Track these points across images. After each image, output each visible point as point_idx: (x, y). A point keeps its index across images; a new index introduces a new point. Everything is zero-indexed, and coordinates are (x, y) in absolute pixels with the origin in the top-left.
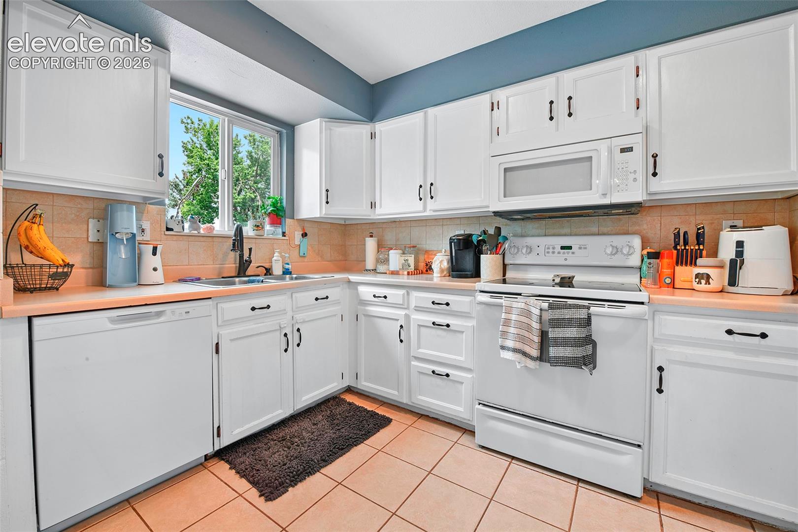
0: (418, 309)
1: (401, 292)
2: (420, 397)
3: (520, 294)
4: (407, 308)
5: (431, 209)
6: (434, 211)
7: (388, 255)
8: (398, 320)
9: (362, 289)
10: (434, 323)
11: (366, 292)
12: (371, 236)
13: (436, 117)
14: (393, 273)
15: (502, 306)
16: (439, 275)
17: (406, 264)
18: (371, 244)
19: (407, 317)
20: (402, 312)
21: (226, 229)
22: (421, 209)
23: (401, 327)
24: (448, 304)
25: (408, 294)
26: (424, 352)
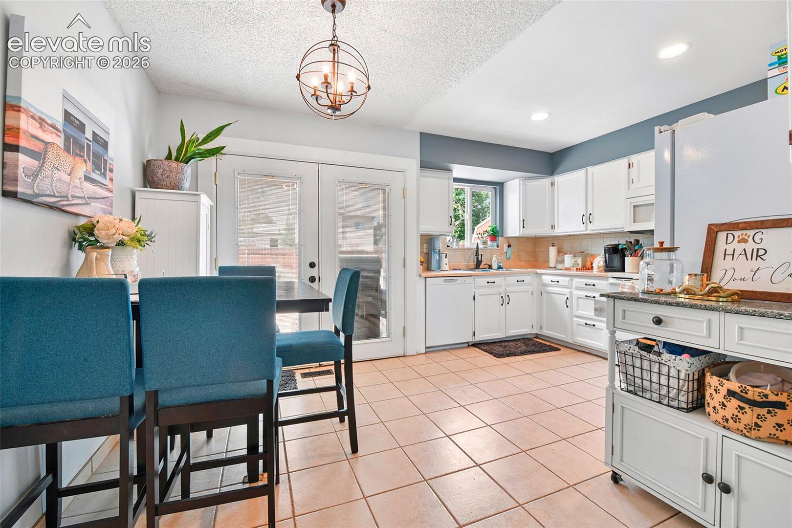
0: (578, 288)
1: (568, 279)
2: (578, 338)
3: (632, 279)
4: (571, 288)
5: (591, 229)
6: (593, 230)
7: (564, 257)
8: (565, 295)
9: (544, 277)
10: (586, 296)
11: (547, 279)
12: (553, 246)
13: (593, 172)
14: (567, 269)
15: (620, 285)
16: (597, 270)
17: (576, 263)
18: (553, 251)
19: (571, 293)
20: (568, 290)
21: (469, 244)
22: (584, 229)
23: (567, 298)
24: (594, 285)
25: (571, 279)
26: (581, 312)
